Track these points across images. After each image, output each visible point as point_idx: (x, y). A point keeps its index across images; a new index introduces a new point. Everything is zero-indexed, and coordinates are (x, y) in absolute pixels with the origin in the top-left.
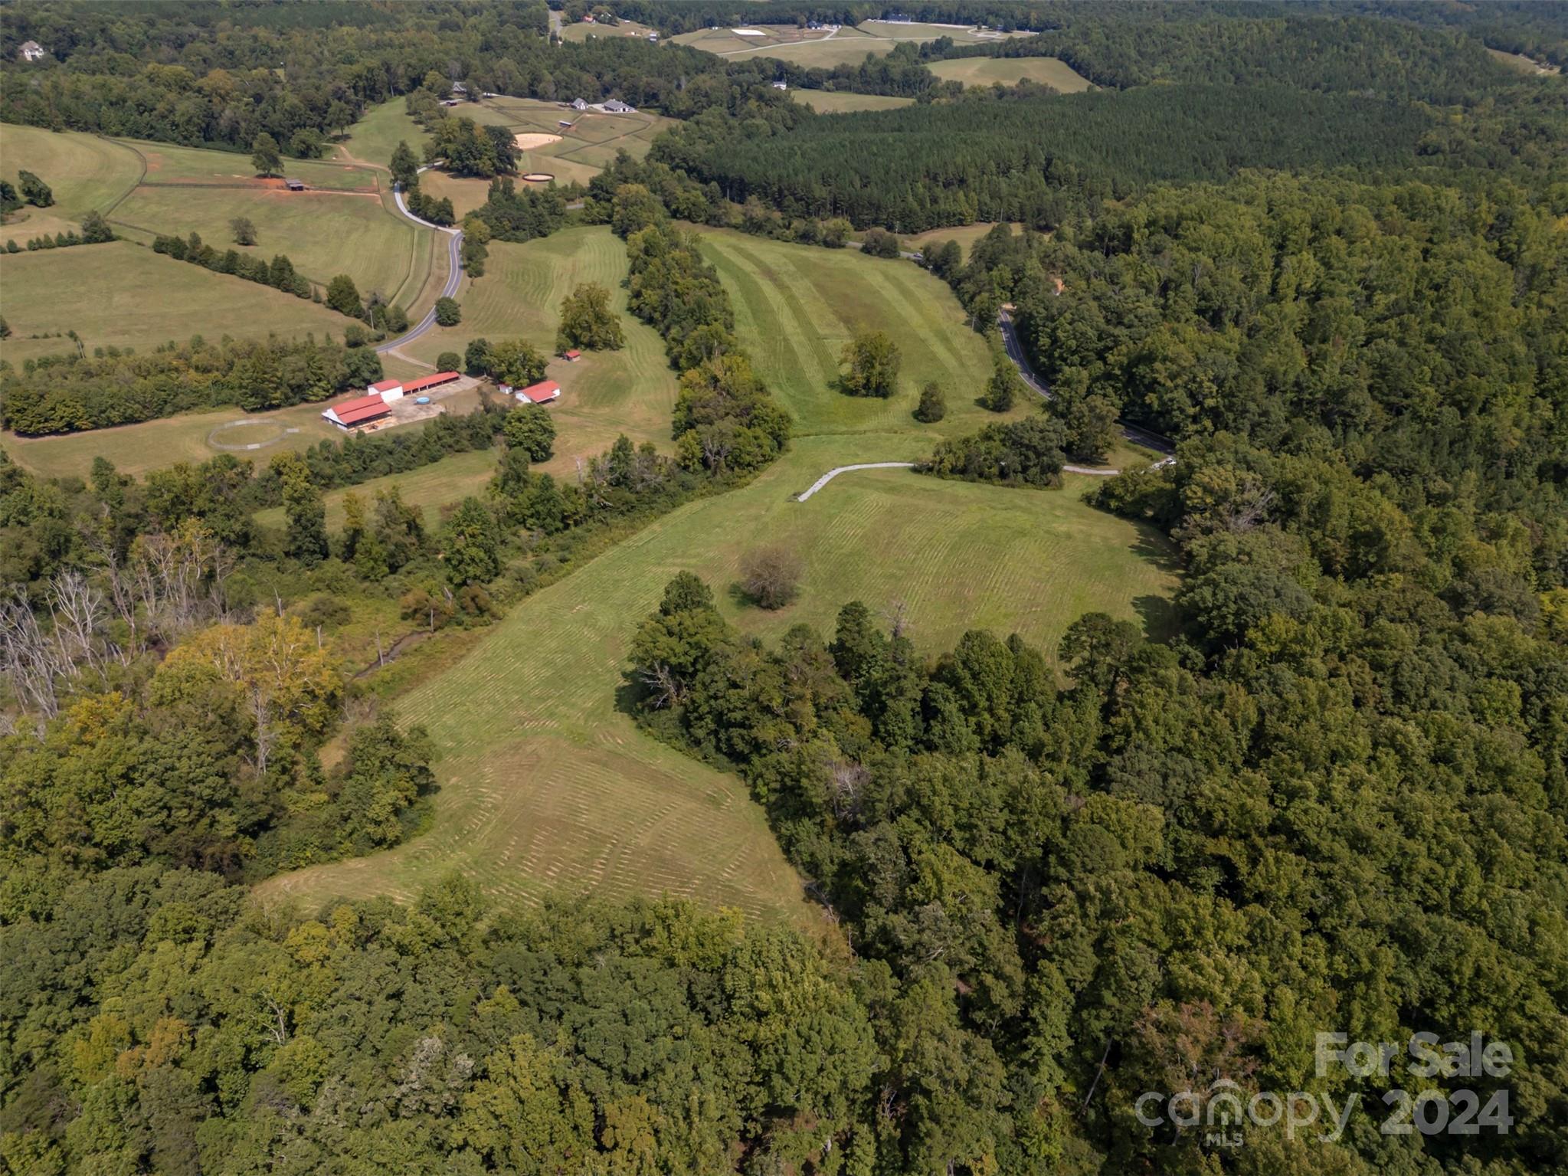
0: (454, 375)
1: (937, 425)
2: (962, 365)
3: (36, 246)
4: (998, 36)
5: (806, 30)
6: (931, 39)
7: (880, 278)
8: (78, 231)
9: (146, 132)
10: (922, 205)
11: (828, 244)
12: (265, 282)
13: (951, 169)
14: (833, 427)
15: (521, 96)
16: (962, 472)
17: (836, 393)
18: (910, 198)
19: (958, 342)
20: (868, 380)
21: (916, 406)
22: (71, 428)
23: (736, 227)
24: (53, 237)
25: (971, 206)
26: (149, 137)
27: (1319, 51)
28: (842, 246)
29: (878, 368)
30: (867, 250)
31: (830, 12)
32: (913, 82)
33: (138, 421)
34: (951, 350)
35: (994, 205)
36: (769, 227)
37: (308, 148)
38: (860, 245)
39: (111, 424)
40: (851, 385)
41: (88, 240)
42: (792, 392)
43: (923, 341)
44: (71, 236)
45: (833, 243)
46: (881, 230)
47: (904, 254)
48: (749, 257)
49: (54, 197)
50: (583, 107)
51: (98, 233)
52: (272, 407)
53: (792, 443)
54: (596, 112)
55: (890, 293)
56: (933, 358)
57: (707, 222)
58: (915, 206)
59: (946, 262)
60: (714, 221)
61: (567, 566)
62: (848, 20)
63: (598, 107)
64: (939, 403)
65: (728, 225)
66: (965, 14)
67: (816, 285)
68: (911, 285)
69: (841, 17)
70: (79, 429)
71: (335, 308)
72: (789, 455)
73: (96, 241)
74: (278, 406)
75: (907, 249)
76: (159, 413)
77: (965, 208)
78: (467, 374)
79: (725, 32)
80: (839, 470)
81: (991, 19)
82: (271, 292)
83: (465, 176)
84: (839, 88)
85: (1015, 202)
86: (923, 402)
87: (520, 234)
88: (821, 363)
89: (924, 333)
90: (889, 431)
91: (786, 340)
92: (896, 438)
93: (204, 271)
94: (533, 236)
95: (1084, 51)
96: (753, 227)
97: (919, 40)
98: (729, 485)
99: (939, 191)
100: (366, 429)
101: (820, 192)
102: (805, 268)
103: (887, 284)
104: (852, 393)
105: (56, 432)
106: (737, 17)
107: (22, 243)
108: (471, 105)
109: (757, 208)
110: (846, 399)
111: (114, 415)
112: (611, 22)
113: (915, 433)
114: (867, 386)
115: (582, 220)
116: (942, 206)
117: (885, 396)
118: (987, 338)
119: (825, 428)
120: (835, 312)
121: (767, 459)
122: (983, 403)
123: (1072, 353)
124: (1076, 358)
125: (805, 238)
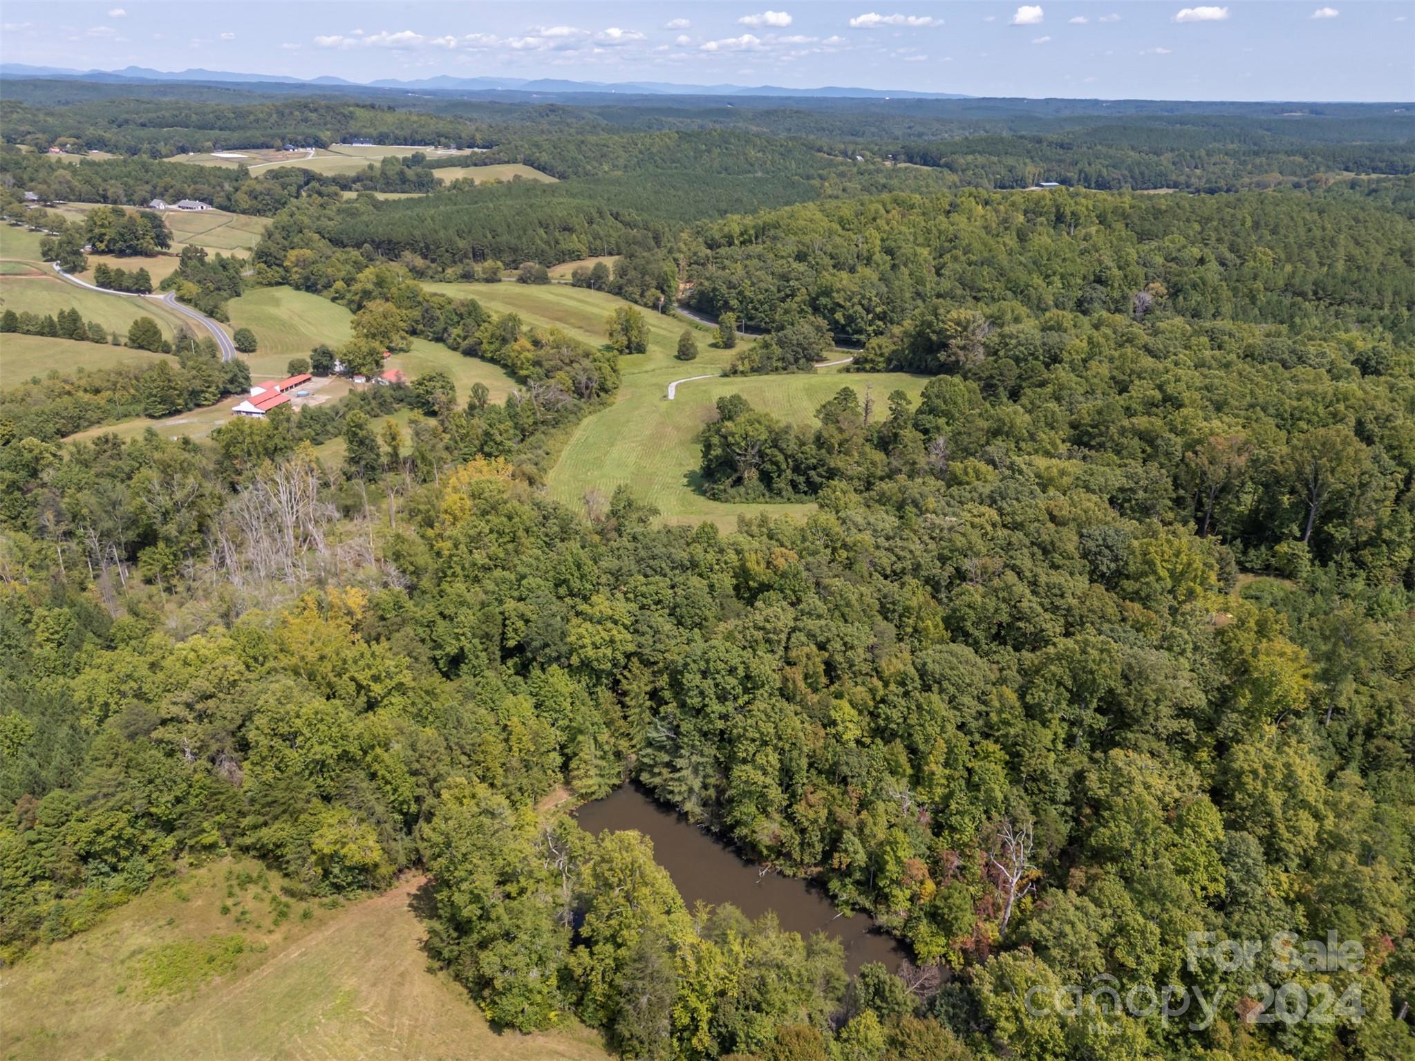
0: (302, 377)
4: (454, 152)
5: (286, 152)
6: (409, 155)
12: (54, 335)
21: (675, 352)
27: (709, 151)
28: (499, 281)
30: (522, 280)
32: (425, 183)
45: (492, 279)
47: (554, 281)
50: (162, 207)
54: (176, 210)
62: (315, 145)
63: (173, 207)
64: (691, 349)
66: (418, 137)
69: (311, 141)
75: (554, 278)
78: (314, 374)
79: (205, 156)
81: (443, 140)
83: (130, 255)
84: (366, 189)
86: (678, 350)
95: (544, 158)
97: (400, 156)
101: (462, 243)
106: (209, 144)
109: (413, 260)
112: (80, 152)
114: (628, 347)
118: (674, 316)
122: (715, 345)
123: (762, 304)
124: (766, 307)
125: (466, 278)
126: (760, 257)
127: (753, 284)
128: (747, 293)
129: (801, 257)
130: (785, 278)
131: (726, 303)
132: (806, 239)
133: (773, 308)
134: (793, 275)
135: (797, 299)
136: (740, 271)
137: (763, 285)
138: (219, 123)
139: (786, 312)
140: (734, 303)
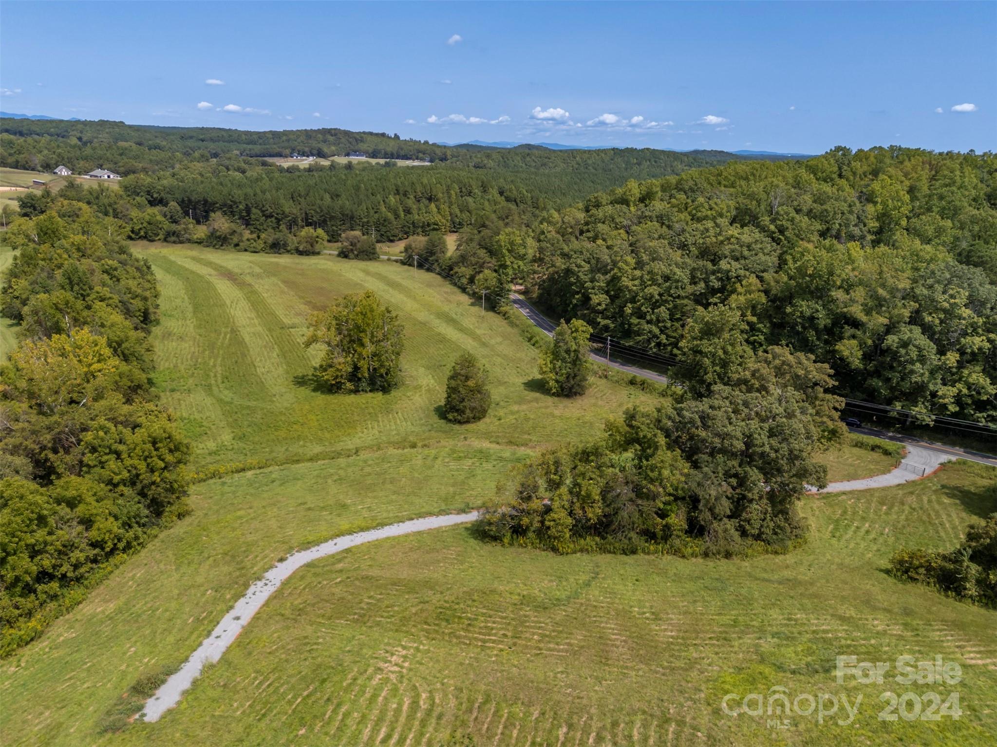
1: (481, 425)
2: (484, 344)
4: (427, 164)
5: (290, 159)
7: (361, 275)
10: (397, 216)
11: (300, 252)
13: (419, 188)
14: (296, 448)
17: (304, 392)
18: (383, 209)
19: (469, 322)
20: (356, 368)
21: (441, 399)
23: (199, 242)
25: (443, 217)
28: (318, 253)
29: (370, 348)
30: (344, 254)
34: (462, 330)
35: (465, 216)
36: (235, 239)
38: (336, 253)
40: (328, 376)
42: (227, 395)
43: (423, 324)
46: (357, 235)
47: (384, 257)
48: (209, 264)
50: (65, 173)
53: (195, 498)
54: (82, 178)
55: (373, 285)
56: (442, 340)
57: (165, 240)
58: (390, 216)
59: (432, 253)
60: (173, 238)
62: (321, 154)
63: (84, 176)
64: (478, 390)
65: (189, 241)
67: (284, 282)
68: (398, 279)
69: (315, 152)
72: (180, 528)
75: (386, 253)
77: (438, 218)
80: (298, 560)
81: (421, 155)
86: (452, 390)
88: (283, 354)
89: (422, 316)
90: (401, 444)
91: (234, 331)
92: (417, 457)
96: (218, 241)
97: (373, 161)
99: (411, 202)
101: (289, 207)
102: (272, 271)
103: (369, 278)
104: (332, 388)
109: (221, 223)
110: (321, 399)
113: (448, 444)
114: (354, 376)
116: (416, 217)
117: (385, 389)
118: (505, 315)
119: (280, 452)
120: (308, 303)
122: (538, 386)
123: (655, 305)
124: (663, 312)
125: (276, 247)
126: (661, 219)
127: (640, 265)
128: (625, 282)
129: (744, 217)
130: (709, 254)
131: (587, 299)
132: (757, 187)
133: (678, 315)
134: (726, 249)
135: (735, 300)
136: (620, 240)
137: (660, 267)
138: (261, 141)
139: (709, 331)
140: (599, 299)
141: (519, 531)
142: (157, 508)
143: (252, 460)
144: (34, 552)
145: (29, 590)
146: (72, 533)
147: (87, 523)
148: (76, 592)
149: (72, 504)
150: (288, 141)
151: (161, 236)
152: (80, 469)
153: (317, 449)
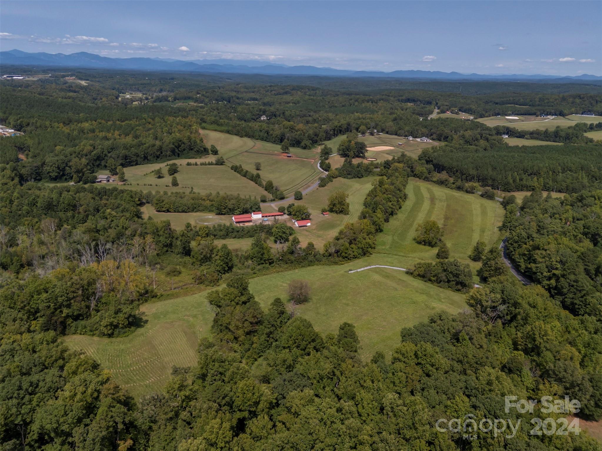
0: (282, 214)
3: (202, 164)
5: (539, 117)
8: (214, 162)
9: (265, 139)
10: (514, 181)
11: (467, 192)
12: (252, 180)
15: (391, 134)
16: (422, 277)
17: (413, 242)
19: (487, 233)
22: (168, 211)
23: (434, 182)
24: (207, 162)
25: (539, 184)
26: (265, 140)
28: (473, 193)
29: (431, 235)
30: (482, 196)
31: (553, 111)
33: (186, 212)
36: (447, 183)
37: (306, 146)
38: (481, 193)
39: (179, 212)
41: (216, 164)
44: (212, 162)
45: (470, 191)
46: (490, 188)
47: (497, 198)
48: (431, 192)
49: (219, 153)
50: (411, 139)
51: (220, 162)
52: (222, 214)
53: (374, 255)
54: (417, 141)
55: (477, 212)
57: (424, 179)
59: (509, 202)
60: (426, 179)
61: (255, 275)
62: (562, 114)
63: (419, 140)
65: (432, 181)
69: (558, 113)
70: (170, 212)
71: (266, 190)
73: (218, 165)
74: (224, 214)
75: (499, 197)
76: (193, 211)
78: (287, 214)
79: (502, 117)
80: (377, 266)
82: (252, 183)
83: (344, 157)
84: (532, 138)
85: (564, 184)
86: (439, 250)
87: (349, 176)
89: (476, 228)
93: (239, 175)
94: (354, 177)
96: (441, 183)
97: (591, 123)
98: (336, 263)
99: (525, 176)
100: (241, 225)
102: (449, 199)
104: (419, 243)
105: (164, 211)
107: (199, 163)
108: (371, 136)
109: (444, 175)
110: (416, 244)
111: (180, 209)
112: (457, 113)
115: (378, 174)
116: (524, 182)
121: (355, 257)
125: (459, 188)
141: (412, 274)
142: (365, 254)
143: (387, 252)
144: (346, 253)
145: (344, 258)
146: (351, 252)
147: (353, 252)
148: (349, 261)
149: (352, 248)
150: (548, 103)
151: (423, 178)
152: (356, 244)
153: (402, 254)
